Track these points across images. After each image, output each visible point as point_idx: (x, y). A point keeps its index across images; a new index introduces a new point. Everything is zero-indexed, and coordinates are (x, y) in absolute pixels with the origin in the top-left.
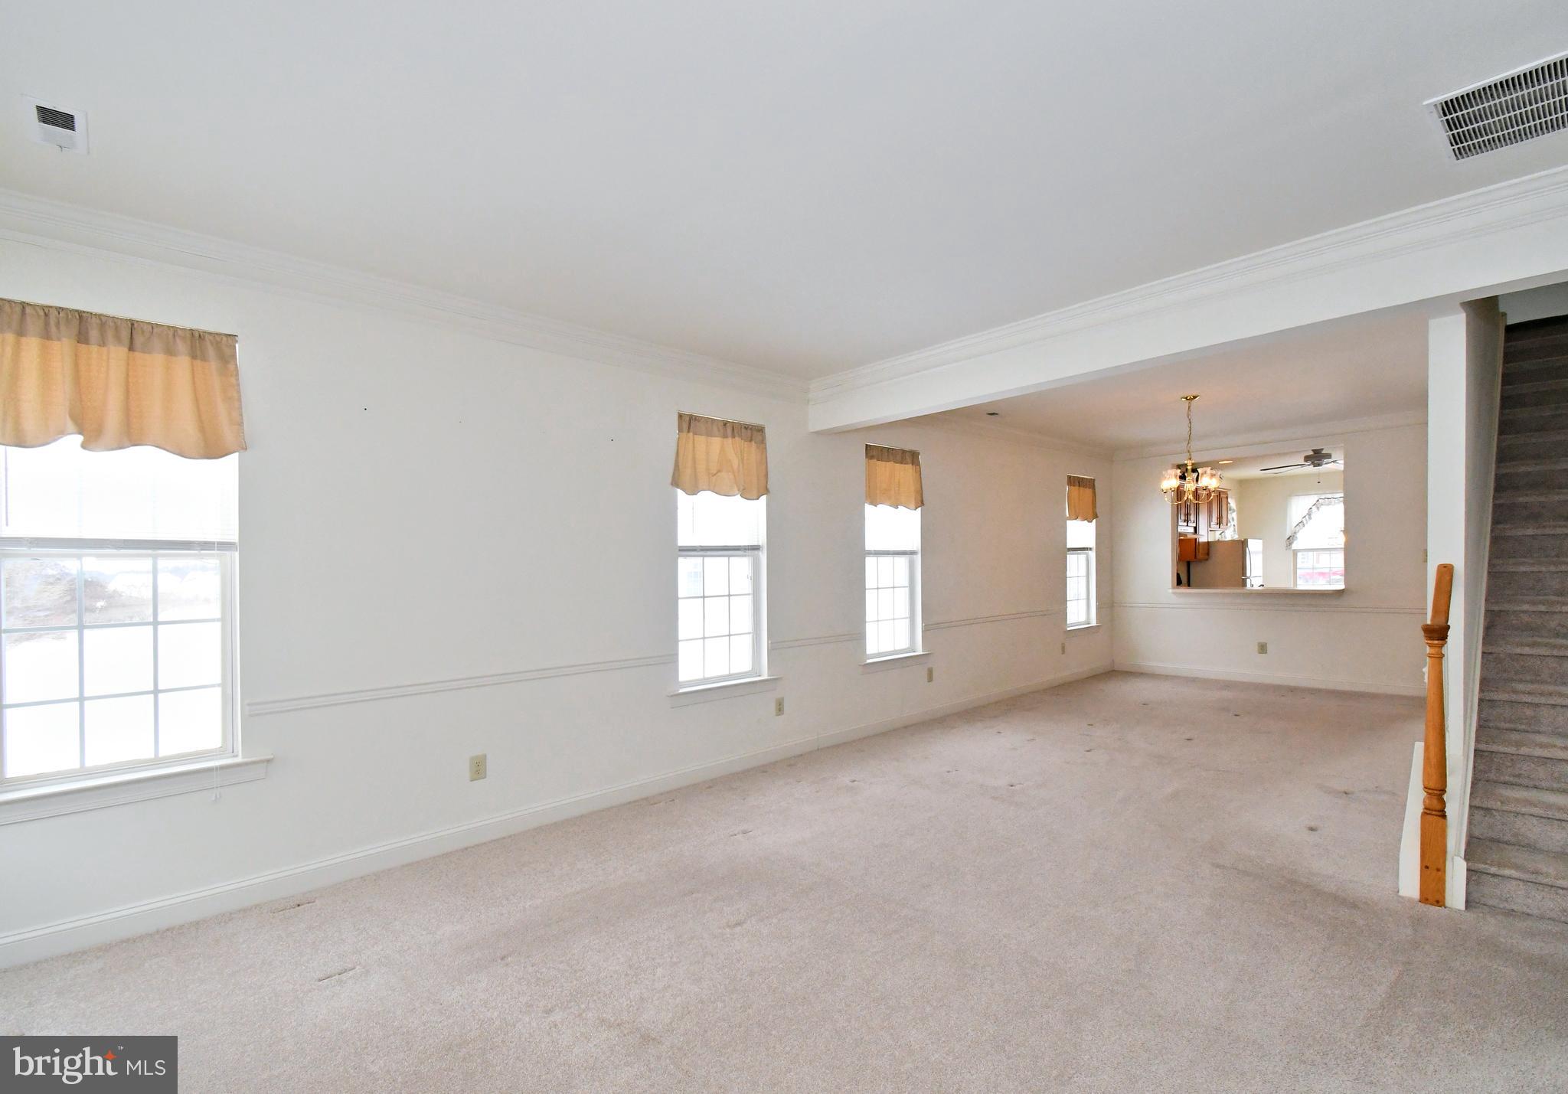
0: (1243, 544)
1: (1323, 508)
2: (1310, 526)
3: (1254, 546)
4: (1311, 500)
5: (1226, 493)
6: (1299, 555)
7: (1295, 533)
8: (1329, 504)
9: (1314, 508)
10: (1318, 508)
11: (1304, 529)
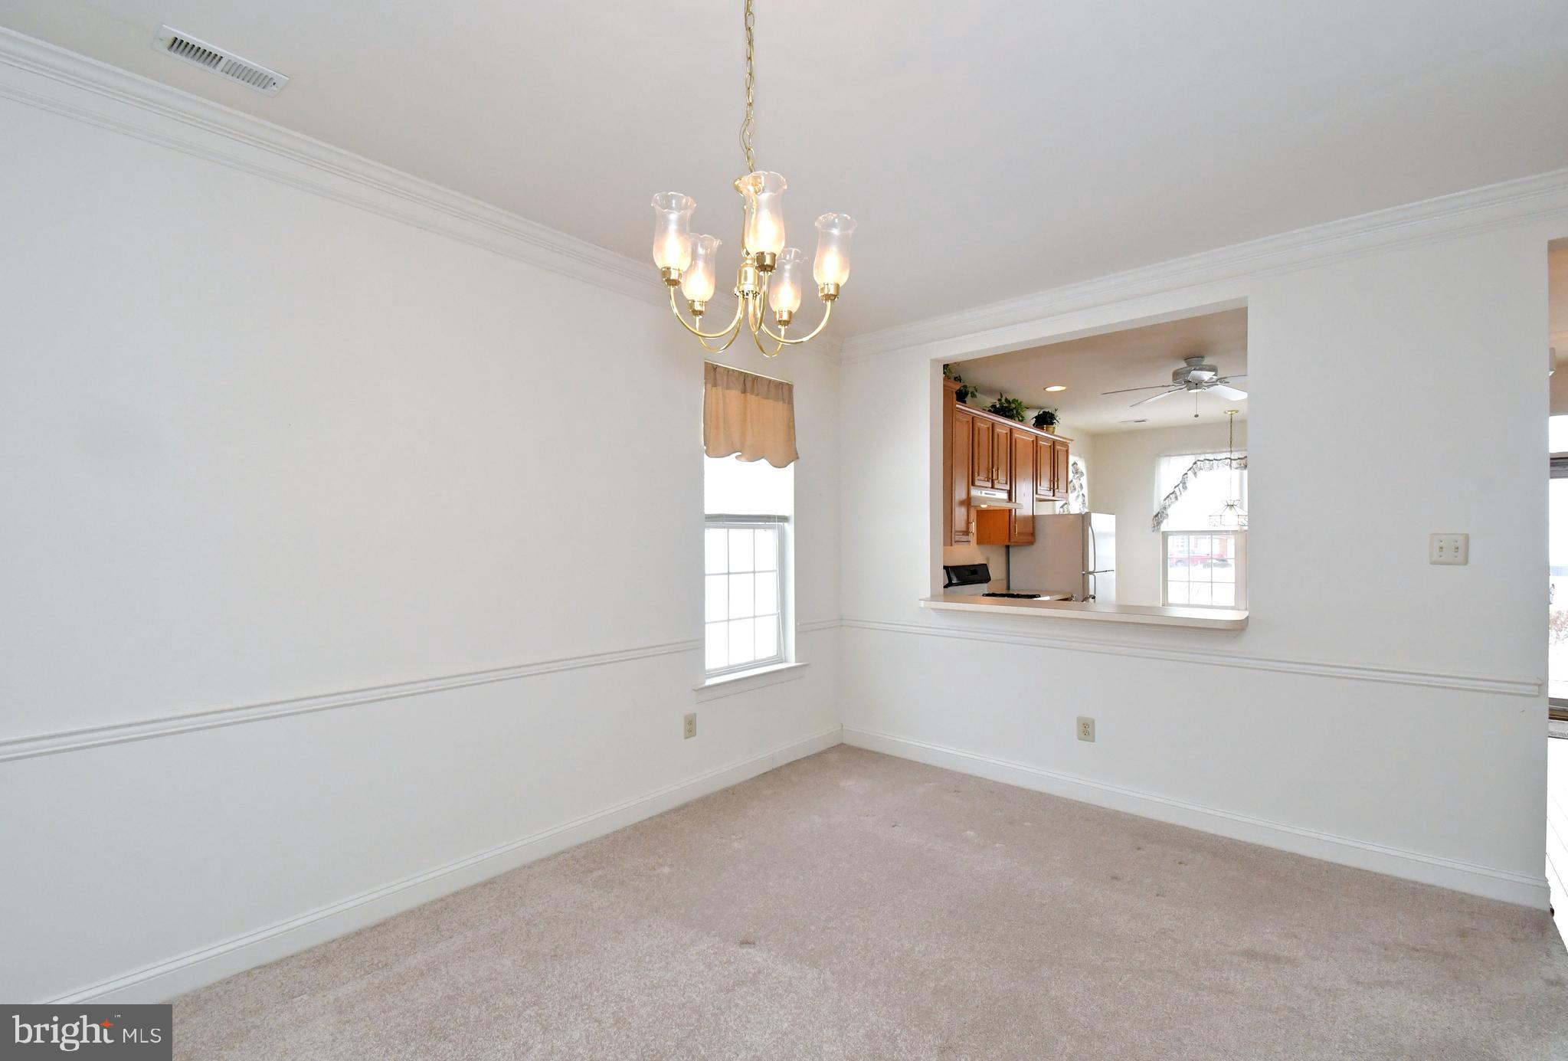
0: (1084, 520)
1: (1200, 474)
2: (1185, 497)
3: (1102, 524)
4: (1186, 462)
5: (1065, 445)
6: (1170, 539)
7: (1165, 508)
8: (1211, 468)
9: (1190, 473)
10: (1195, 474)
11: (1178, 503)
